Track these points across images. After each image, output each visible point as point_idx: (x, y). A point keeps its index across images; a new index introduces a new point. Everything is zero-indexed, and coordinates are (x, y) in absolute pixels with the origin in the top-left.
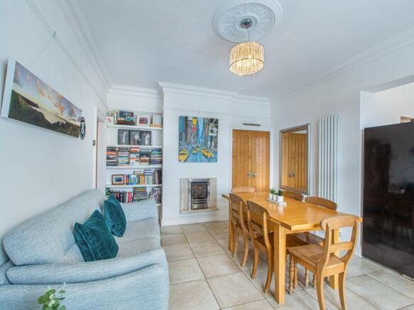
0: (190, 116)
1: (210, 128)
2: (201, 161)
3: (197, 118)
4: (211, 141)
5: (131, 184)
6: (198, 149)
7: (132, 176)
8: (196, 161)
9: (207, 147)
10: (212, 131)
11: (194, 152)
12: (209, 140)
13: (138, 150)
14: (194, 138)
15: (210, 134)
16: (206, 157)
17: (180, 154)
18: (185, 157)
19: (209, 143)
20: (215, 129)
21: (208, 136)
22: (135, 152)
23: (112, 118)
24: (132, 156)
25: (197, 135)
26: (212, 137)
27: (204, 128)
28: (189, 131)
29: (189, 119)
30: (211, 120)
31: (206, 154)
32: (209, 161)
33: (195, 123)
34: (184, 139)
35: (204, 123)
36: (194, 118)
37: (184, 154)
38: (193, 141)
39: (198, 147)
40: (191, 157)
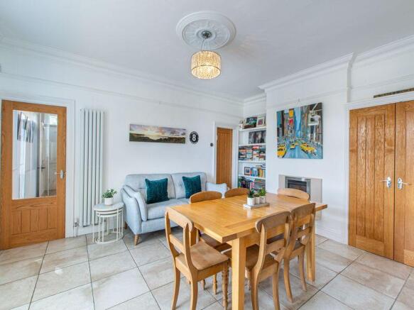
0: (286, 108)
1: (310, 117)
2: (300, 157)
3: (293, 109)
4: (312, 132)
5: (254, 175)
6: (296, 144)
7: (255, 170)
8: (294, 157)
9: (306, 140)
10: (312, 120)
11: (292, 147)
12: (309, 131)
13: (258, 148)
14: (291, 132)
15: (310, 125)
16: (307, 152)
17: (279, 150)
18: (283, 153)
19: (309, 135)
20: (317, 117)
21: (308, 127)
22: (256, 149)
23: (242, 125)
24: (255, 152)
25: (295, 128)
26: (312, 127)
27: (302, 119)
28: (286, 125)
29: (285, 112)
30: (311, 107)
31: (306, 148)
32: (310, 158)
33: (291, 115)
34: (281, 134)
35: (302, 113)
36: (290, 110)
37: (282, 150)
38: (290, 134)
39: (295, 141)
40: (289, 153)
